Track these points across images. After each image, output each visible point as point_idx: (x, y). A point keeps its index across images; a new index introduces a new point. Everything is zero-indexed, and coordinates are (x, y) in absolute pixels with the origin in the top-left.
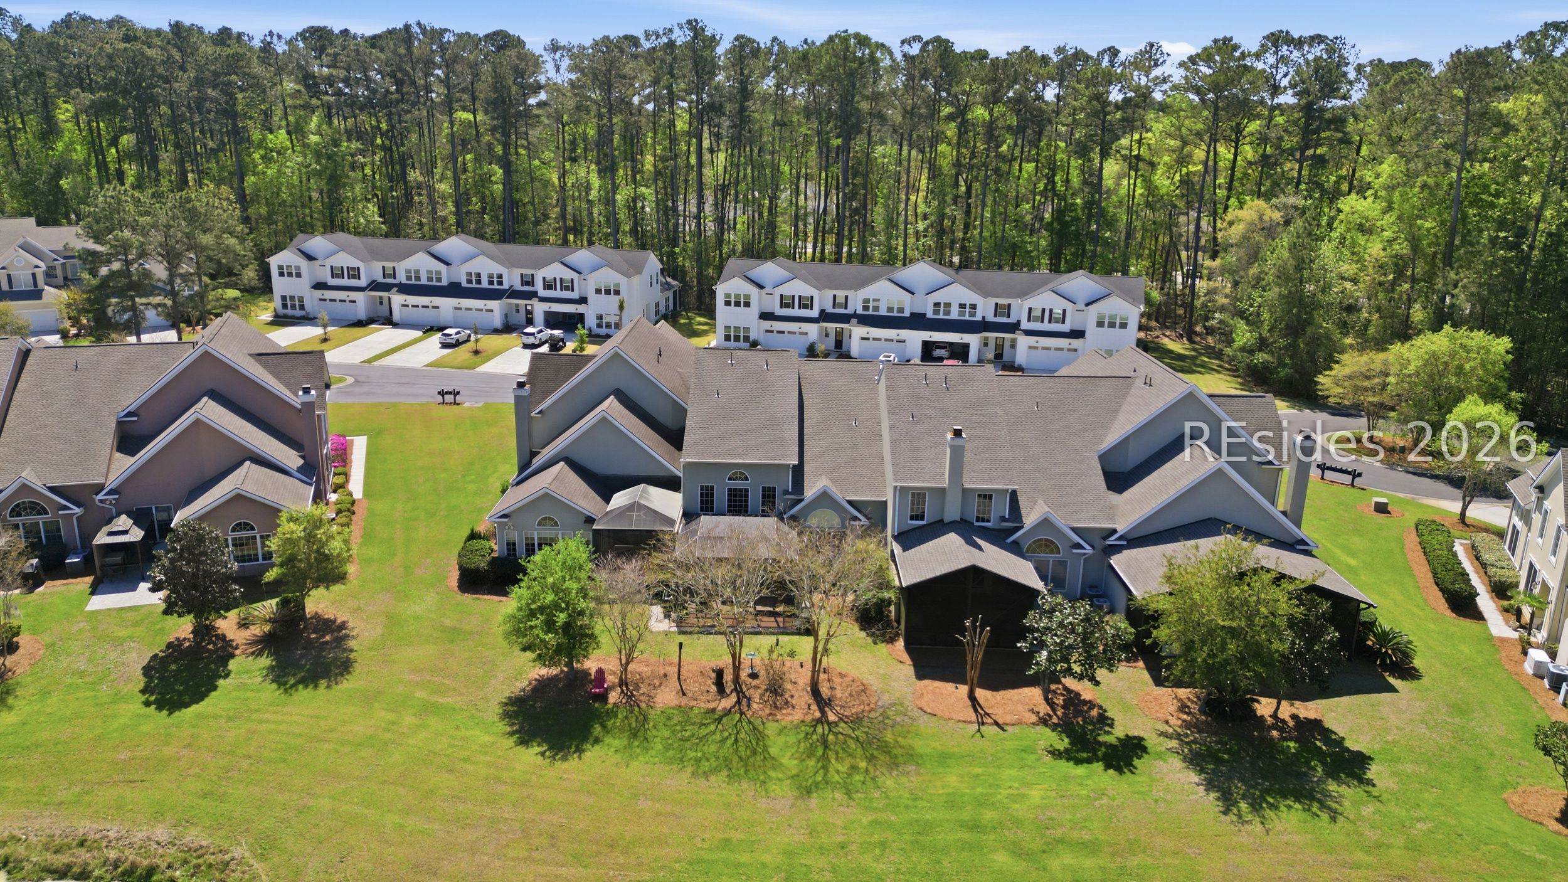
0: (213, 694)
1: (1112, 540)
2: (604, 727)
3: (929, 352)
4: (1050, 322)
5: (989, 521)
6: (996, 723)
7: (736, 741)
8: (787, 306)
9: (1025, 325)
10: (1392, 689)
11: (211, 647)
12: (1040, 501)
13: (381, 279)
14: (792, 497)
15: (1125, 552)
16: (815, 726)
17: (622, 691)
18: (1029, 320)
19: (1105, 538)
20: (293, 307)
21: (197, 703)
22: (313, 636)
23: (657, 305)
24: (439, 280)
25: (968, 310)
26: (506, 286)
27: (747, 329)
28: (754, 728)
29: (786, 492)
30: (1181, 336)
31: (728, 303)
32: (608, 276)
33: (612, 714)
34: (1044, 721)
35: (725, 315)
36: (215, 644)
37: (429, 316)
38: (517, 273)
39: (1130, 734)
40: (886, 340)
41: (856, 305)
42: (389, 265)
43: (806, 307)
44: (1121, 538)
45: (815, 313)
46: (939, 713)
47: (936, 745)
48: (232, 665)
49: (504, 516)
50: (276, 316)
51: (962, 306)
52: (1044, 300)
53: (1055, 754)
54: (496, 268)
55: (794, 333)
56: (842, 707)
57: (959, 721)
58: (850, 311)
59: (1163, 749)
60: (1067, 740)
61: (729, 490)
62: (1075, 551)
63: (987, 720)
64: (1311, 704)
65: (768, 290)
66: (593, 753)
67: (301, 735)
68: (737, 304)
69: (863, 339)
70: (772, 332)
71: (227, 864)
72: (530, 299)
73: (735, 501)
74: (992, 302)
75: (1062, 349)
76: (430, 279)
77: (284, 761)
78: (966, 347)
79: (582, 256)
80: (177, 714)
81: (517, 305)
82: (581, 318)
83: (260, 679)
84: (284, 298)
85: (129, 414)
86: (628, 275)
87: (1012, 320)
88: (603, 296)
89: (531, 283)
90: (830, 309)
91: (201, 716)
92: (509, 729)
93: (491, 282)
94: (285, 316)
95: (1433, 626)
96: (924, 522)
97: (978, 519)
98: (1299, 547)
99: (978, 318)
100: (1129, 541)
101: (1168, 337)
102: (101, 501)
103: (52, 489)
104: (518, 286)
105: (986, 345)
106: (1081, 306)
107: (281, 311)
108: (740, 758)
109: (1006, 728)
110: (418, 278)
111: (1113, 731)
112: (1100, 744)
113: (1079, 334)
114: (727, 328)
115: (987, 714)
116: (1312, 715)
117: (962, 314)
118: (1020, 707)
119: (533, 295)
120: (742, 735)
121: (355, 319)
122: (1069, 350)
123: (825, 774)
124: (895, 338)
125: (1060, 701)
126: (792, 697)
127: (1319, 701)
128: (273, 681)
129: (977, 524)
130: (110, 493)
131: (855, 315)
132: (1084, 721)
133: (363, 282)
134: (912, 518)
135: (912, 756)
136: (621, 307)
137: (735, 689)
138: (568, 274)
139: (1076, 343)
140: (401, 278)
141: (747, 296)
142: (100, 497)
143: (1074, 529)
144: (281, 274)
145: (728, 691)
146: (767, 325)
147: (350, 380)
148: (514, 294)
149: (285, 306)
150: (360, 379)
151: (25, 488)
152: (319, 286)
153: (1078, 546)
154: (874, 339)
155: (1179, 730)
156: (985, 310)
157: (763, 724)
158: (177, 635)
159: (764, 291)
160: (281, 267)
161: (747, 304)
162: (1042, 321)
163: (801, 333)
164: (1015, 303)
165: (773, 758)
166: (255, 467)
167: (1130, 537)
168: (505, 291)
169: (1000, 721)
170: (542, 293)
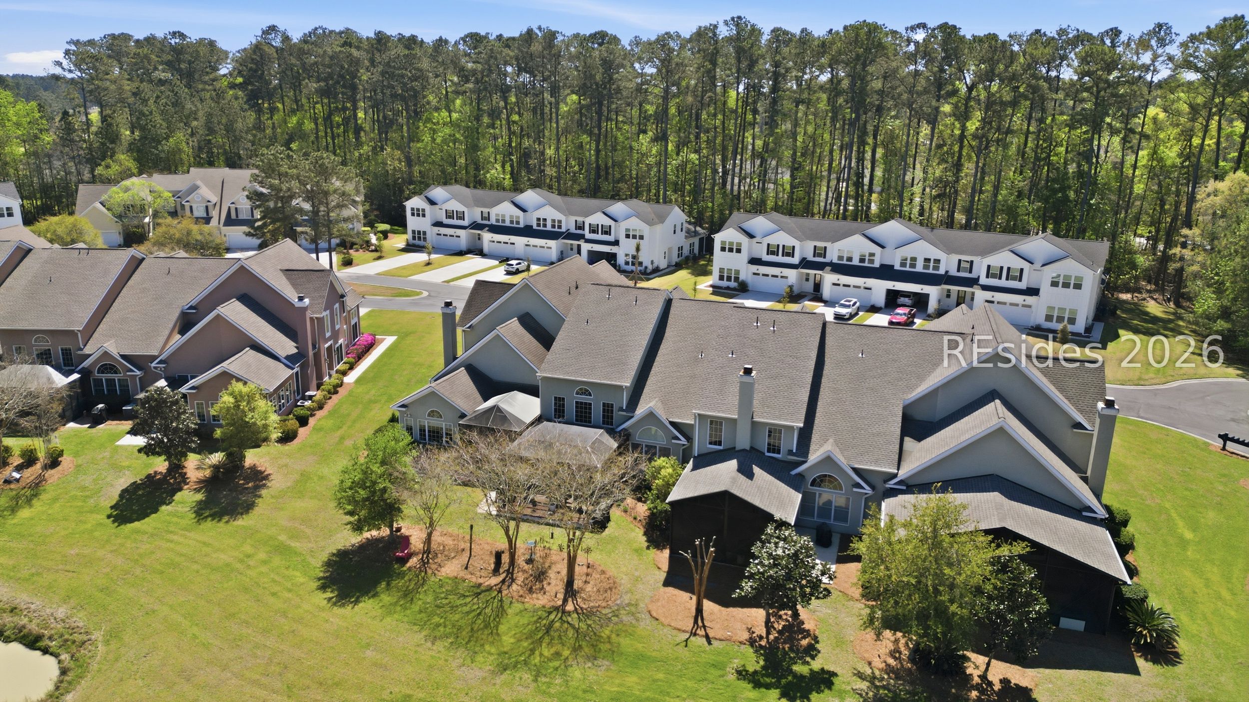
0: (153, 515)
1: (891, 484)
2: (388, 584)
3: (892, 300)
4: (1007, 279)
5: (779, 452)
6: (707, 637)
7: (479, 614)
8: (773, 253)
9: (983, 280)
10: (1135, 671)
11: (172, 481)
12: (831, 441)
13: (480, 221)
14: (624, 413)
15: (900, 496)
16: (550, 613)
17: (422, 559)
18: (987, 277)
19: (886, 481)
20: (419, 238)
21: (138, 520)
22: (241, 482)
23: (680, 249)
24: (518, 223)
25: (932, 264)
26: (563, 229)
27: (738, 271)
28: (501, 606)
29: (621, 409)
30: (1169, 300)
31: (723, 249)
32: (635, 224)
33: (401, 575)
34: (752, 642)
35: (720, 259)
36: (176, 479)
37: (506, 250)
38: (572, 219)
39: (826, 668)
40: (854, 287)
41: (832, 256)
42: (486, 210)
43: (788, 255)
44: (901, 482)
45: (796, 260)
46: (662, 619)
47: (640, 646)
48: (178, 496)
49: (403, 406)
50: (408, 244)
51: (927, 260)
52: (1003, 259)
53: (742, 674)
54: (558, 216)
55: (777, 276)
56: (584, 599)
57: (675, 629)
58: (827, 260)
59: (849, 688)
60: (762, 663)
61: (577, 402)
62: (855, 490)
63: (701, 632)
64: (1031, 672)
65: (757, 239)
66: (367, 606)
67: (184, 555)
68: (731, 250)
69: (834, 284)
70: (758, 274)
71: (84, 643)
72: (578, 240)
73: (581, 412)
74: (955, 258)
75: (1017, 305)
76: (512, 222)
77: (162, 573)
78: (927, 296)
79: (618, 208)
80: (122, 527)
81: (572, 245)
82: (614, 256)
83: (188, 509)
84: (414, 232)
85: (191, 308)
86: (650, 223)
87: (973, 275)
88: (627, 239)
89: (582, 228)
90: (810, 258)
91: (137, 531)
92: (321, 575)
93: (553, 226)
94: (414, 245)
95: (1233, 613)
96: (721, 448)
97: (769, 451)
98: (1085, 514)
99: (942, 271)
100: (908, 486)
101: (1155, 300)
102: (155, 368)
103: (123, 357)
104: (573, 230)
105: (948, 296)
106: (1037, 265)
107: (411, 241)
108: (472, 629)
109: (713, 642)
110: (504, 221)
111: (812, 662)
112: (791, 672)
113: (1033, 292)
114: (722, 270)
115: (704, 626)
116: (1024, 683)
117: (926, 267)
118: (738, 625)
119: (581, 237)
120: (488, 610)
121: (458, 249)
122: (1024, 306)
123: (530, 655)
124: (863, 285)
125: (779, 626)
126: (549, 584)
127: (1041, 670)
128: (195, 512)
129: (767, 454)
130: (160, 362)
131: (831, 264)
132: (791, 649)
133: (466, 223)
134: (711, 443)
135: (614, 653)
136: (638, 249)
137: (508, 571)
138: (607, 222)
139: (1030, 300)
140: (493, 221)
141: (739, 244)
142: (153, 365)
143: (855, 470)
144: (413, 214)
145: (501, 571)
146: (754, 268)
147: (425, 294)
148: (569, 236)
149: (414, 238)
150: (432, 294)
151: (106, 354)
152: (438, 224)
153: (858, 486)
154: (844, 285)
155: (877, 673)
156: (948, 264)
157: (511, 603)
158: (156, 469)
159: (755, 240)
160: (413, 209)
161: (739, 251)
162: (1000, 278)
163: (782, 277)
164: (976, 259)
165: (498, 634)
166: (252, 353)
167: (911, 483)
168: (563, 233)
169: (711, 635)
170: (588, 236)
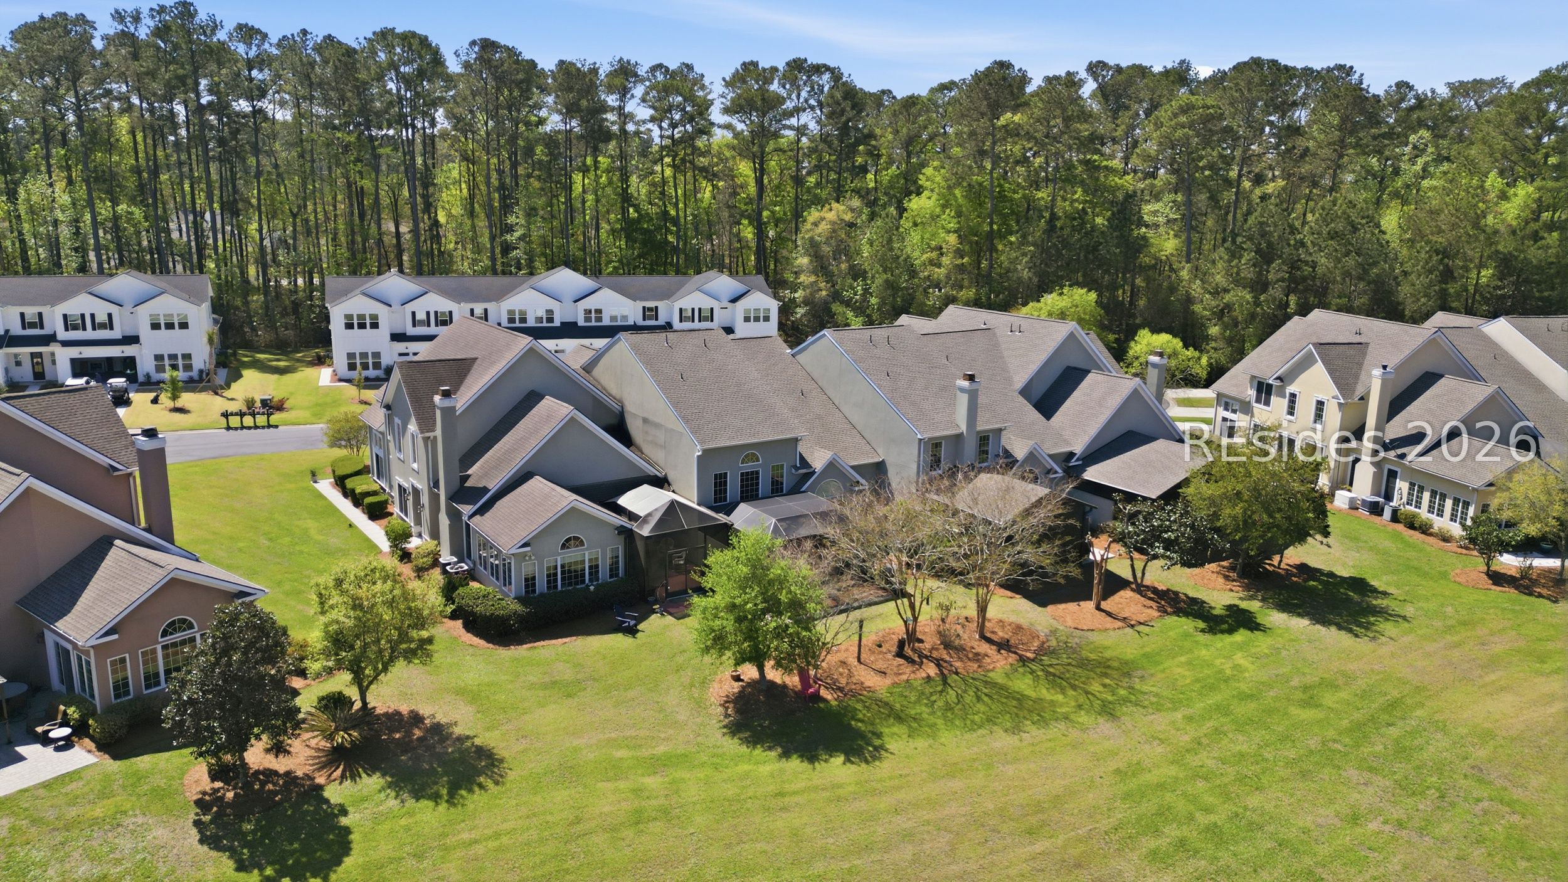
1: (1073, 462)
4: (700, 321)
6: (1140, 623)
8: (421, 324)
9: (677, 326)
17: (825, 687)
18: (681, 321)
19: (1067, 461)
27: (377, 355)
29: (796, 468)
31: (349, 326)
32: (169, 306)
34: (1164, 612)
35: (343, 341)
38: (14, 312)
44: (1079, 458)
46: (1094, 628)
49: (525, 545)
53: (1208, 632)
56: (1022, 644)
60: (1198, 620)
61: (742, 474)
63: (1132, 622)
65: (396, 306)
68: (362, 326)
70: (405, 354)
72: (44, 345)
73: (747, 486)
74: (640, 305)
79: (123, 284)
81: (17, 355)
82: (130, 362)
87: (661, 322)
88: (163, 331)
89: (37, 324)
100: (1082, 460)
104: (17, 331)
112: (1220, 616)
114: (351, 356)
115: (1124, 618)
117: (613, 319)
118: (1136, 607)
119: (49, 339)
123: (1096, 697)
125: (1152, 595)
126: (973, 648)
129: (978, 465)
134: (931, 469)
135: (1127, 664)
138: (103, 308)
141: (374, 317)
146: (401, 347)
148: (13, 340)
153: (1052, 471)
156: (635, 314)
159: (392, 309)
161: (375, 325)
164: (662, 305)
167: (1083, 457)
170: (62, 335)
